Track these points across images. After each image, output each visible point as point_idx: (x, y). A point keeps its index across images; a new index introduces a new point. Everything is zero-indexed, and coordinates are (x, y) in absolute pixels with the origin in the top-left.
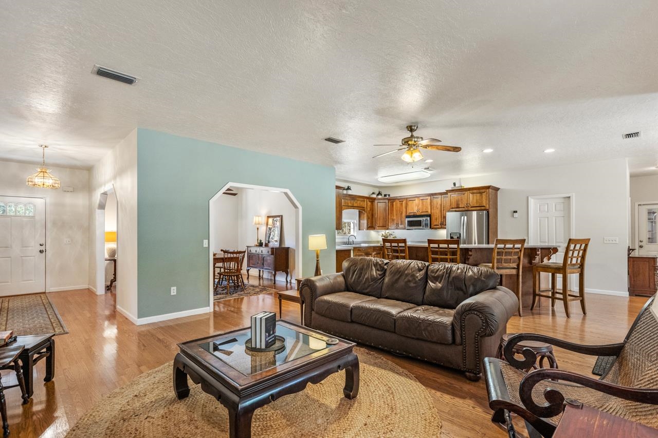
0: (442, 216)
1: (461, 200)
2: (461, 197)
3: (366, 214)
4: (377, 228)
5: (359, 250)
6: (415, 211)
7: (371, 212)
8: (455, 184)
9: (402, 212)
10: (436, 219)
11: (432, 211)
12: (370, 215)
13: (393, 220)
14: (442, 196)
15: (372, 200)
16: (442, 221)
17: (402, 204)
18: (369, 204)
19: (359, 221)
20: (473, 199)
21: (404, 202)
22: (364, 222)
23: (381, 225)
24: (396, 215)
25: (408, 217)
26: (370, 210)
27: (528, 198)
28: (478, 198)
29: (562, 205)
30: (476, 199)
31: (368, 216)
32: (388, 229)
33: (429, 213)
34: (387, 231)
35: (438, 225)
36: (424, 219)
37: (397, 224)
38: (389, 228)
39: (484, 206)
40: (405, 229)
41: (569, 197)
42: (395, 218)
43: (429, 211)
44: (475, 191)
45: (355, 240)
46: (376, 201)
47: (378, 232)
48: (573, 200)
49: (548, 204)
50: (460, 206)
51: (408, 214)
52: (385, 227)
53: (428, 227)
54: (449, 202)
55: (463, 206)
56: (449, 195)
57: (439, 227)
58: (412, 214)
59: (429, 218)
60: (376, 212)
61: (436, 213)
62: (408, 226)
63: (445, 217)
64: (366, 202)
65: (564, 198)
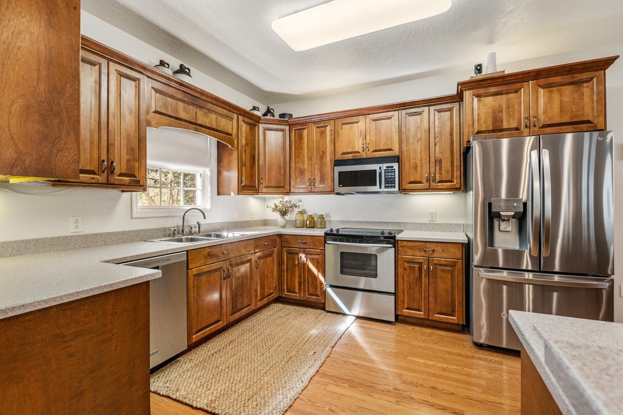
0: (433, 160)
1: (508, 107)
2: (508, 100)
3: (235, 155)
4: (264, 190)
5: (210, 255)
6: (358, 147)
7: (248, 149)
8: (479, 69)
9: (324, 153)
10: (416, 168)
11: (404, 148)
12: (246, 158)
13: (302, 172)
14: (432, 108)
15: (253, 121)
16: (432, 170)
17: (323, 134)
18: (244, 128)
19: (219, 173)
20: (550, 101)
21: (328, 129)
22: (232, 176)
23: (273, 184)
24: (310, 159)
25: (338, 163)
26: (247, 144)
28: (566, 99)
30: (561, 102)
31: (240, 159)
32: (288, 193)
33: (396, 152)
34: (287, 198)
35: (420, 182)
36: (384, 166)
37: (312, 182)
38: (292, 190)
39: (589, 122)
40: (332, 192)
42: (306, 166)
43: (396, 147)
44: (558, 79)
45: (203, 222)
46: (261, 126)
47: (264, 199)
50: (505, 125)
51: (339, 157)
52: (283, 187)
53: (394, 187)
54: (467, 117)
55: (514, 125)
56: (467, 94)
57: (425, 185)
58: (350, 156)
59: (396, 166)
60: (261, 151)
61: (415, 152)
62: (339, 184)
63: (439, 162)
64: (235, 121)
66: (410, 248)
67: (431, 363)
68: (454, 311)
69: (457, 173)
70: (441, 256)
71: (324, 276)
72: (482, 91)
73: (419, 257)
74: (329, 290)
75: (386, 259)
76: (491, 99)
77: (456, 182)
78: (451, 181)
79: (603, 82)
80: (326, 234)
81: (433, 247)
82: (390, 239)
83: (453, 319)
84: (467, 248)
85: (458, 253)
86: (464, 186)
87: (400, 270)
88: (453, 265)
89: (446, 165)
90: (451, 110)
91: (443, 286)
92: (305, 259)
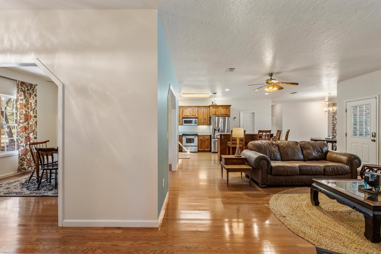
1: (217, 111)
2: (217, 109)
6: (188, 114)
8: (213, 103)
9: (180, 115)
10: (201, 120)
11: (199, 116)
14: (204, 108)
16: (204, 121)
20: (223, 110)
21: (181, 109)
25: (184, 118)
27: (240, 112)
28: (225, 111)
29: (251, 116)
36: (194, 119)
39: (229, 115)
40: (182, 125)
41: (254, 113)
43: (197, 115)
44: (224, 107)
48: (256, 115)
49: (246, 115)
51: (184, 116)
53: (197, 124)
54: (211, 112)
55: (218, 114)
56: (211, 107)
57: (203, 124)
58: (186, 117)
59: (197, 119)
61: (201, 117)
62: (184, 123)
63: (205, 119)
65: (252, 113)
66: (201, 137)
68: (208, 148)
69: (209, 122)
70: (206, 138)
71: (182, 144)
72: (213, 107)
73: (202, 138)
74: (183, 147)
75: (196, 139)
76: (214, 109)
77: (208, 123)
78: (207, 123)
79: (230, 109)
80: (183, 134)
81: (205, 136)
82: (197, 135)
83: (208, 150)
84: (211, 136)
85: (209, 137)
86: (210, 124)
87: (199, 141)
88: (208, 139)
89: (207, 119)
90: (208, 109)
91: (206, 144)
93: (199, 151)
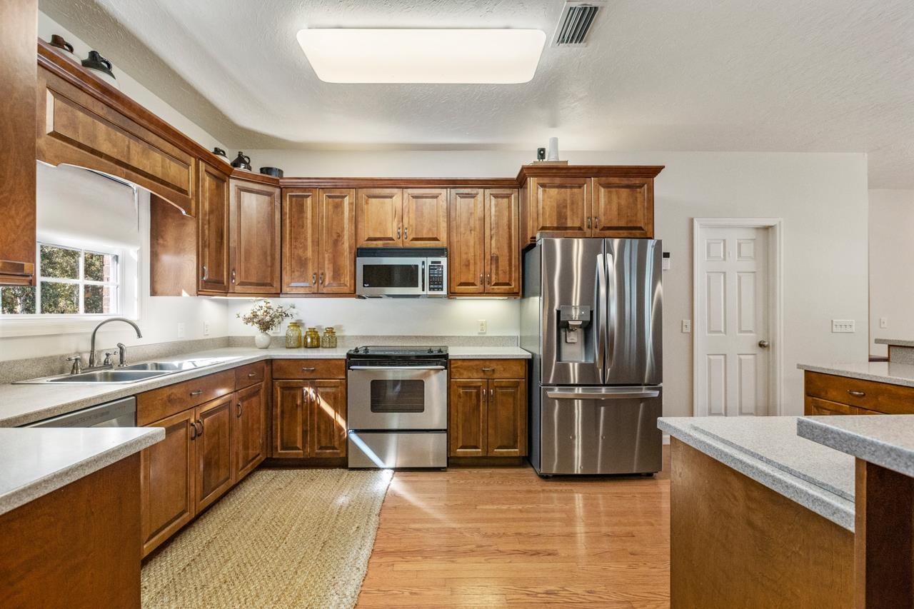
0: (488, 257)
1: (572, 203)
2: (572, 194)
3: (191, 228)
4: (238, 289)
5: (171, 401)
6: (391, 230)
7: (213, 218)
8: (542, 153)
9: (339, 236)
10: (468, 265)
11: (454, 238)
12: (210, 234)
13: (302, 263)
14: (488, 191)
15: (222, 174)
16: (488, 269)
17: (338, 207)
18: (207, 182)
20: (609, 202)
21: (347, 199)
22: (184, 263)
23: (254, 280)
24: (317, 243)
25: (362, 252)
26: (211, 212)
27: (692, 221)
28: (623, 202)
29: (752, 245)
30: (619, 205)
31: (199, 234)
32: (277, 295)
33: (443, 243)
34: (274, 303)
35: (473, 284)
36: (429, 260)
37: (319, 278)
38: (285, 289)
39: (640, 228)
40: (353, 294)
42: (309, 253)
43: (443, 236)
44: (616, 180)
46: (233, 184)
48: (783, 240)
49: (724, 241)
50: (569, 224)
51: (363, 243)
52: (270, 285)
53: (442, 289)
54: (531, 209)
55: (577, 224)
56: (532, 182)
57: (479, 287)
58: (380, 244)
59: (444, 261)
60: (233, 224)
61: (467, 244)
62: (364, 283)
63: (495, 259)
64: (192, 169)
65: (757, 229)
66: (467, 369)
67: (505, 507)
68: (516, 442)
69: (515, 275)
70: (503, 377)
71: (346, 418)
72: (546, 180)
73: (476, 379)
74: (354, 437)
75: (436, 385)
76: (555, 190)
77: (514, 285)
78: (508, 284)
79: (651, 190)
80: (349, 356)
81: (494, 366)
82: (440, 358)
83: (515, 452)
84: (530, 363)
85: (521, 371)
86: (521, 292)
87: (454, 398)
88: (516, 385)
89: (503, 263)
90: (508, 196)
91: (504, 413)
92: (314, 396)
93: (454, 463)
